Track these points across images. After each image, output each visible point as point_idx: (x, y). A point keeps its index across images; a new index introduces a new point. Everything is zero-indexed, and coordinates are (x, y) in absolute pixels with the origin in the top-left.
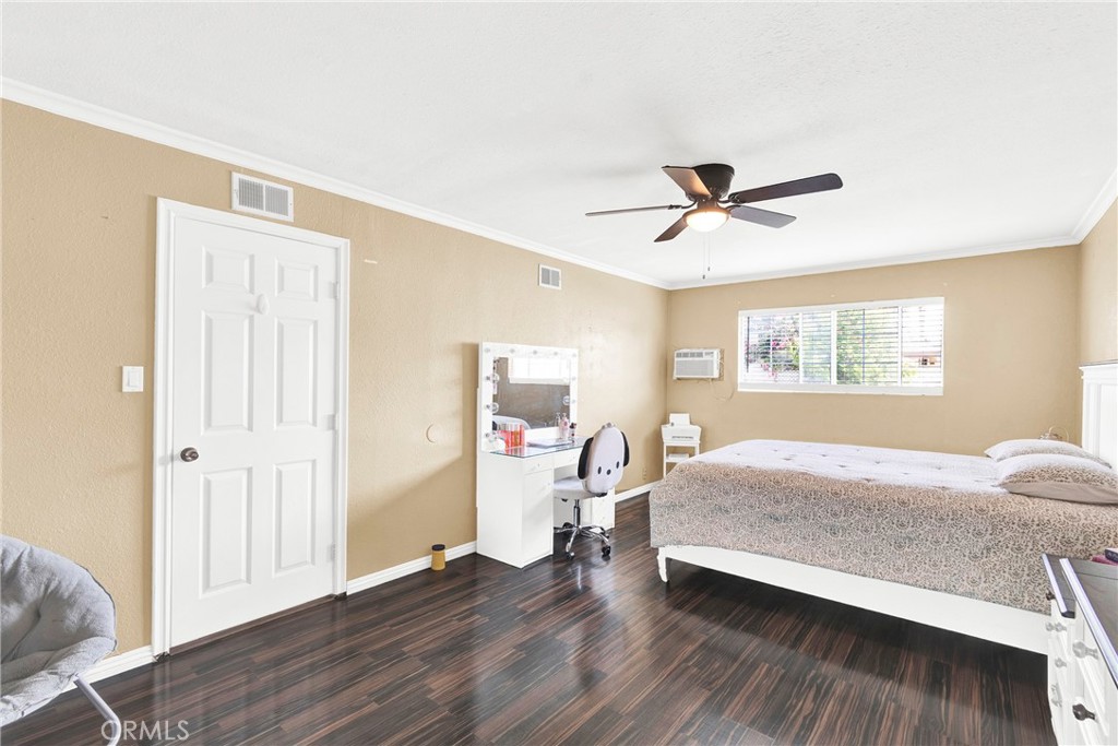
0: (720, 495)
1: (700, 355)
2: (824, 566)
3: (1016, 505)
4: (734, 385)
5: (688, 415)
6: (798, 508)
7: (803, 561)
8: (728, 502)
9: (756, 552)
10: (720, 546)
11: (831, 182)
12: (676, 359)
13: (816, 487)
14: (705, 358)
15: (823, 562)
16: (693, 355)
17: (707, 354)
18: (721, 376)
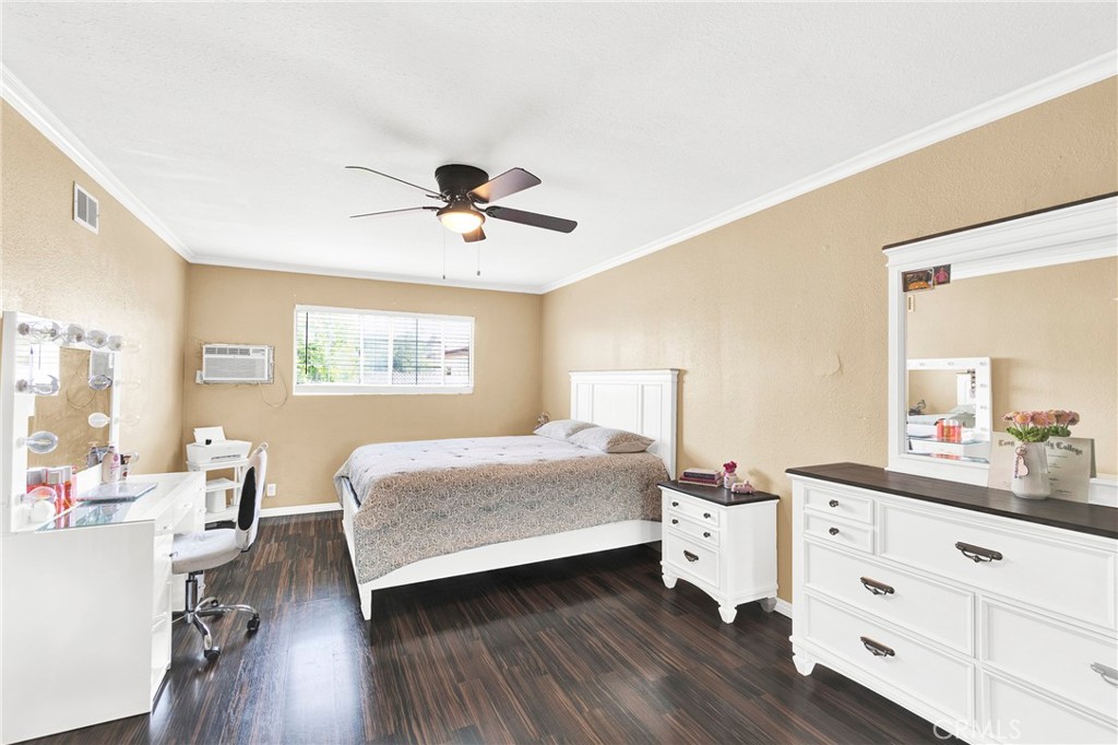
0: (436, 502)
1: (246, 352)
2: (530, 537)
3: (619, 460)
4: (288, 388)
5: (220, 428)
6: (507, 495)
7: (514, 538)
8: (445, 507)
9: (476, 546)
10: (441, 553)
11: (566, 226)
12: (205, 356)
13: (517, 474)
14: (253, 356)
15: (528, 534)
16: (233, 351)
17: (255, 351)
18: (272, 377)
